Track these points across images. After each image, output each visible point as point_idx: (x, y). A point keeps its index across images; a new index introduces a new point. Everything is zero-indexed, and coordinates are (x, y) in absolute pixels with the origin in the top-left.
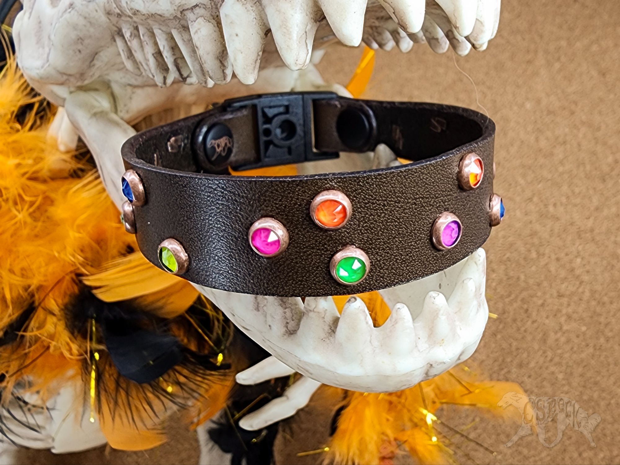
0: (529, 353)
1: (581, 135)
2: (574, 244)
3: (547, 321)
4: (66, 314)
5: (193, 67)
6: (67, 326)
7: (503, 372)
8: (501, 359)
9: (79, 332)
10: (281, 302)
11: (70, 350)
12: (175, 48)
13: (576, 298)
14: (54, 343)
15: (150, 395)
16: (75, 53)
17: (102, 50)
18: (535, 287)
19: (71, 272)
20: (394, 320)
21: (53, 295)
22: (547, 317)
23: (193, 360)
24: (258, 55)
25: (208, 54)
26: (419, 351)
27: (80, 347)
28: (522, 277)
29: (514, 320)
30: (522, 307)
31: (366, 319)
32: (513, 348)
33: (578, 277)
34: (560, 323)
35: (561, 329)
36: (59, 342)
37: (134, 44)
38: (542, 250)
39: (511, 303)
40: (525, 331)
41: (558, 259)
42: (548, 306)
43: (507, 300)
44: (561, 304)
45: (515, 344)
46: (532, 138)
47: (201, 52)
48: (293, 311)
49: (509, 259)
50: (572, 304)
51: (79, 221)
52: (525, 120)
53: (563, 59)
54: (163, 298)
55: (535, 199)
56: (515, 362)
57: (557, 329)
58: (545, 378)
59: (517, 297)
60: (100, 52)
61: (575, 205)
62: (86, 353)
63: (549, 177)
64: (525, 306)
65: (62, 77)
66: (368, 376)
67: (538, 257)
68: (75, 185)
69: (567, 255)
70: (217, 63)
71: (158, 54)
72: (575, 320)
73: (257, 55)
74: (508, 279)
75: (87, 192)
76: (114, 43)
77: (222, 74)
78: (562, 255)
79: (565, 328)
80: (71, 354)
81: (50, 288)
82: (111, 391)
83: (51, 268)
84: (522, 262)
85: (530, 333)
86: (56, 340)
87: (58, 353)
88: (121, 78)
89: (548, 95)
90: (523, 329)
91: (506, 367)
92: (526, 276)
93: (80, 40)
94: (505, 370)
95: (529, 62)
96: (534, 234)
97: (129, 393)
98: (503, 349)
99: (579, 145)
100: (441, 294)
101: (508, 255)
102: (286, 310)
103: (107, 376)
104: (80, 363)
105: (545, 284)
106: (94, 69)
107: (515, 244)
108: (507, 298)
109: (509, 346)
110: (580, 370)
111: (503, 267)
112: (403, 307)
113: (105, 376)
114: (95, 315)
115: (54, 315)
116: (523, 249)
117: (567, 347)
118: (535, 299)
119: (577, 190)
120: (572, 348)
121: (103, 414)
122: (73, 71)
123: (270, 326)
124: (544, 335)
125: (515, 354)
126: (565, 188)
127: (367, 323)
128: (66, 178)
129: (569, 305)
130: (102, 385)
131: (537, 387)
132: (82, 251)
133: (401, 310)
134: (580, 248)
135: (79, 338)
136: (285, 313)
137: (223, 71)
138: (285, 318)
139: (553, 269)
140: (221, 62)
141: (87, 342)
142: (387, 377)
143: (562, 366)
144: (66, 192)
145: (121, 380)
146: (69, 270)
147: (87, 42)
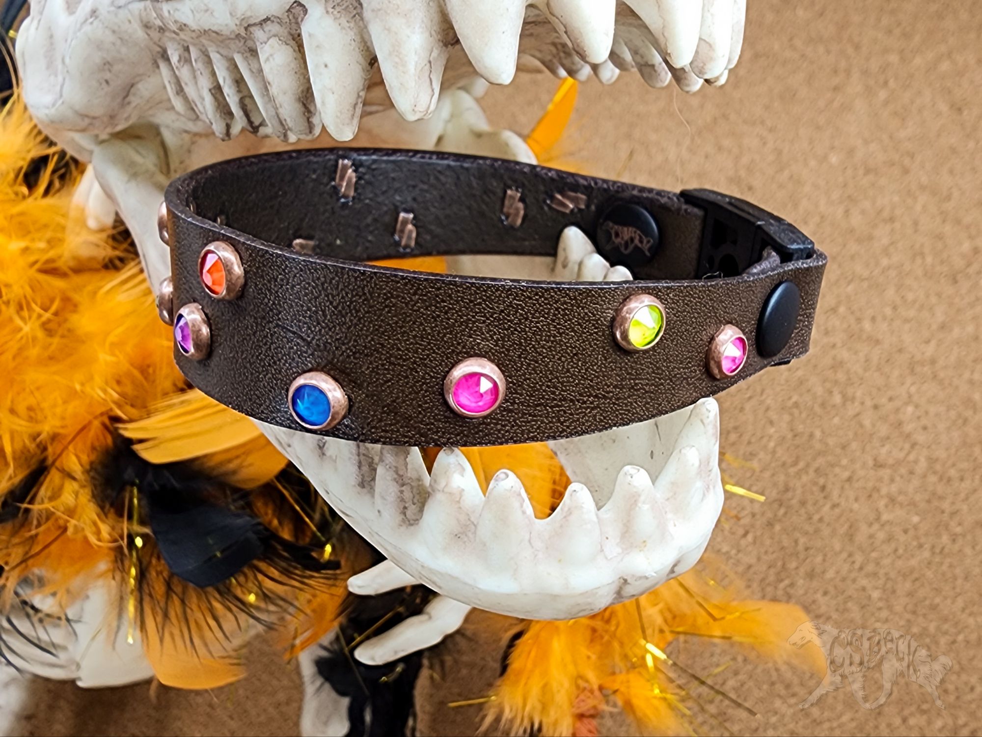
0: (825, 555)
1: (918, 208)
2: (903, 384)
3: (856, 506)
4: (93, 478)
5: (266, 111)
6: (94, 496)
7: (782, 585)
8: (780, 564)
9: (112, 505)
10: (396, 476)
11: (98, 533)
12: (239, 82)
13: (903, 471)
14: (73, 522)
15: (217, 605)
16: (101, 84)
17: (141, 80)
18: (838, 451)
19: (102, 414)
20: (566, 509)
21: (75, 449)
22: (856, 499)
23: (285, 554)
24: (359, 96)
25: (285, 93)
26: (606, 558)
27: (113, 528)
28: (818, 434)
29: (803, 503)
30: (815, 484)
31: (522, 506)
32: (800, 547)
33: (908, 436)
34: (877, 510)
35: (878, 519)
36: (82, 520)
37: (184, 73)
38: (850, 391)
39: (798, 474)
40: (821, 520)
41: (876, 407)
42: (858, 480)
43: (792, 470)
44: (880, 480)
45: (802, 540)
46: (840, 211)
47: (274, 90)
48: (415, 490)
49: (796, 405)
50: (898, 479)
51: (112, 338)
52: (827, 183)
53: (892, 83)
54: (237, 457)
55: (842, 309)
56: (802, 571)
57: (871, 519)
58: (850, 597)
59: (808, 465)
60: (137, 83)
61: (907, 321)
62: (122, 538)
63: (866, 274)
64: (822, 481)
65: (83, 120)
66: (525, 594)
67: (844, 404)
68: (108, 282)
69: (891, 399)
70: (298, 106)
71: (217, 90)
72: (901, 505)
73: (356, 96)
74: (795, 436)
75: (126, 294)
76: (157, 71)
77: (306, 124)
78: (884, 400)
79: (885, 517)
80: (99, 540)
81: (70, 438)
82: (159, 597)
83: (71, 408)
84: (817, 409)
85: (828, 524)
86: (76, 517)
87: (79, 536)
88: (173, 121)
89: (866, 142)
90: (816, 517)
91: (788, 577)
92: (823, 432)
93: (107, 65)
94: (787, 582)
95: (836, 89)
96: (838, 365)
97: (187, 602)
98: (783, 548)
99: (916, 223)
100: (642, 470)
101: (795, 398)
102: (404, 488)
103: (154, 574)
104: (112, 554)
105: (854, 445)
106: (129, 109)
107: (807, 380)
108: (792, 466)
109: (793, 544)
110: (908, 585)
111: (786, 417)
112: (582, 489)
113: (150, 574)
114: (137, 481)
115: (74, 479)
116: (819, 390)
117: (888, 549)
118: (837, 470)
119: (910, 296)
120: (896, 550)
121: (146, 631)
122: (98, 111)
123: (379, 511)
124: (851, 527)
125: (802, 556)
126: (891, 293)
127: (524, 513)
128: (96, 270)
129: (892, 480)
130: (145, 587)
131: (837, 610)
132: (118, 382)
133: (578, 494)
134: (913, 389)
135: (112, 515)
136: (402, 492)
137: (308, 119)
138: (402, 500)
139: (867, 423)
140: (304, 105)
141: (123, 522)
142: (555, 597)
143: (879, 579)
144: (95, 293)
145: (175, 580)
146: (99, 412)
147: (117, 67)
